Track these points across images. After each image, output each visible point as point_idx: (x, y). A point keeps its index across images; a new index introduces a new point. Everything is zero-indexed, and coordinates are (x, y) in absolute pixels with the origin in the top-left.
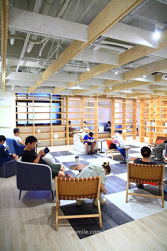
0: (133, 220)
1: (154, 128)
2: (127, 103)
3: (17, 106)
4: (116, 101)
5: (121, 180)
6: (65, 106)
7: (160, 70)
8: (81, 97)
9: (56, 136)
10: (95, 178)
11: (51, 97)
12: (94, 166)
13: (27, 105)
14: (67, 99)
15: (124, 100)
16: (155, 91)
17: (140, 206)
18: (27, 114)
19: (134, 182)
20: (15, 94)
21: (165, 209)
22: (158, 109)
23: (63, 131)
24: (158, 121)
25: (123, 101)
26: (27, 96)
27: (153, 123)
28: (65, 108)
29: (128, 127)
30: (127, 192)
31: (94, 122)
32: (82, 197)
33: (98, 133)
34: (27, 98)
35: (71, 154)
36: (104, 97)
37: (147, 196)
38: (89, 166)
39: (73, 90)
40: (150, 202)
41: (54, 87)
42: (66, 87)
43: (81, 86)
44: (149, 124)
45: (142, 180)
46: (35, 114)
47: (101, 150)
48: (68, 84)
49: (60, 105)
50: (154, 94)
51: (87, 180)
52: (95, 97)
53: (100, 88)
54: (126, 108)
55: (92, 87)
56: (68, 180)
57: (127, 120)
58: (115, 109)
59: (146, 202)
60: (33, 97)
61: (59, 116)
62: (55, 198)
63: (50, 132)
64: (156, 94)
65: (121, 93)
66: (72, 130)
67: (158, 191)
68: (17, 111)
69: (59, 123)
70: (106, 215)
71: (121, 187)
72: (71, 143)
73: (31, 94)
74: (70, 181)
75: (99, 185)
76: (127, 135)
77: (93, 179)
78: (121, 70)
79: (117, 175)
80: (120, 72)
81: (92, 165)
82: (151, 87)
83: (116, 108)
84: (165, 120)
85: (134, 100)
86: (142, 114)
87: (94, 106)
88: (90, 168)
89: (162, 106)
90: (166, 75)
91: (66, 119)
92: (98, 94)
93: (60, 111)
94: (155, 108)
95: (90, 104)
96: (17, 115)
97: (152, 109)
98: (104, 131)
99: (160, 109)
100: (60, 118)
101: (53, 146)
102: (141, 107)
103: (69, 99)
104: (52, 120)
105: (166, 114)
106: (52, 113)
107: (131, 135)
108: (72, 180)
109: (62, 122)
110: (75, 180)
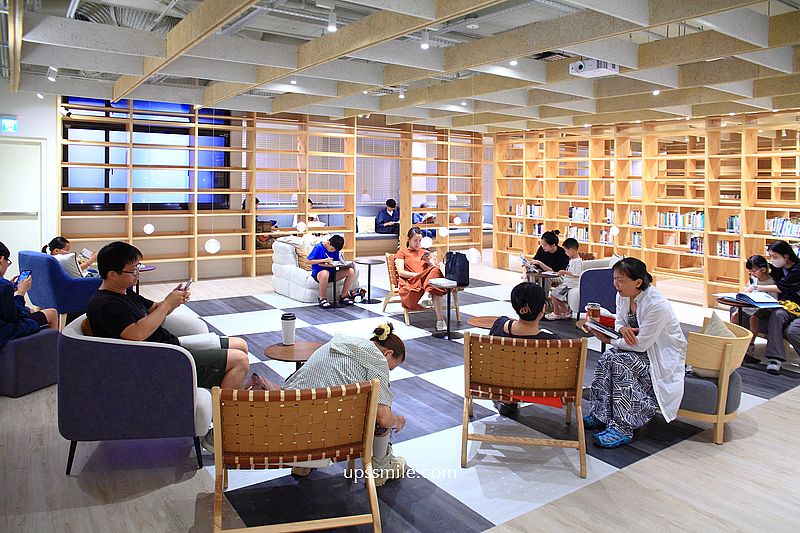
0: (489, 525)
1: (540, 225)
2: (452, 144)
3: (65, 142)
4: (415, 136)
5: (441, 390)
6: (244, 146)
7: (563, 44)
8: (300, 118)
9: (212, 246)
10: (359, 387)
11: (197, 115)
12: (350, 346)
13: (107, 139)
14: (250, 124)
15: (442, 134)
16: (544, 112)
17: (511, 478)
18: (107, 171)
19: (485, 397)
20: (59, 100)
21: (590, 480)
22: (551, 165)
23: (234, 231)
24: (551, 204)
25: (440, 139)
26: (108, 109)
27: (536, 209)
28: (244, 154)
29: (457, 221)
30: (465, 431)
31: (341, 204)
32: (310, 456)
33: (357, 239)
34: (107, 115)
35: (262, 307)
36: (378, 122)
37: (531, 442)
38: (331, 345)
39: (274, 97)
40: (542, 462)
41: (206, 83)
42: (252, 85)
43: (301, 82)
44: (523, 213)
45: (512, 391)
46: (137, 171)
47: (367, 294)
48: (257, 72)
49: (227, 144)
50: (538, 120)
51: (329, 396)
52: (349, 122)
53: (366, 92)
54: (449, 161)
55: (339, 86)
56: (259, 398)
57: (452, 197)
58: (414, 163)
59: (528, 461)
60: (131, 112)
61: (222, 180)
63: (190, 232)
64: (544, 120)
65: (433, 113)
66: (266, 227)
67: (565, 426)
68: (65, 158)
69: (221, 203)
70: (397, 515)
71: (442, 415)
72: (265, 270)
73: (123, 102)
74: (267, 400)
75: (373, 410)
76: (452, 245)
77: (351, 392)
78: (439, 37)
79: (426, 376)
80: (435, 44)
81: (340, 342)
82: (534, 96)
83: (417, 159)
84: (571, 201)
85: (476, 137)
86: (499, 181)
87: (343, 151)
88: (333, 352)
89: (561, 156)
90: (579, 63)
91: (246, 191)
92: (358, 112)
93: (227, 163)
94: (543, 163)
95: (336, 145)
96: (65, 171)
97: (531, 165)
98: (377, 231)
99: (558, 167)
100: (227, 185)
101: (199, 279)
102: (498, 157)
103: (258, 125)
104: (196, 193)
105: (573, 183)
106: (196, 170)
107: (466, 244)
108: (275, 398)
109: (231, 198)
110: (287, 398)
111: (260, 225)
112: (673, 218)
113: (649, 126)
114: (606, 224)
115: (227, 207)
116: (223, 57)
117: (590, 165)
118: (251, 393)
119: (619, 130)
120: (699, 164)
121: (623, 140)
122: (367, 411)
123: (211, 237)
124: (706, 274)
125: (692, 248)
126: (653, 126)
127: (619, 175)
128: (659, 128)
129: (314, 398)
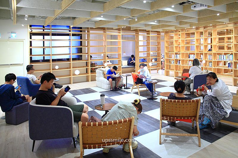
1: (179, 61)
2: (151, 35)
3: (31, 40)
4: (140, 33)
5: (151, 117)
6: (86, 39)
8: (103, 29)
9: (77, 72)
10: (127, 120)
11: (71, 29)
12: (124, 105)
13: (44, 39)
14: (88, 31)
15: (148, 32)
16: (181, 23)
18: (44, 49)
19: (166, 120)
20: (29, 26)
22: (183, 41)
23: (84, 67)
24: (183, 54)
25: (148, 34)
26: (44, 28)
27: (178, 56)
28: (86, 42)
29: (153, 61)
30: (161, 132)
31: (117, 56)
32: (111, 144)
33: (122, 68)
34: (44, 31)
35: (93, 92)
36: (128, 29)
38: (118, 105)
39: (96, 22)
41: (74, 18)
42: (89, 18)
43: (104, 16)
44: (174, 57)
45: (175, 118)
46: (53, 49)
47: (126, 86)
48: (90, 14)
49: (81, 38)
50: (179, 26)
51: (118, 123)
52: (119, 29)
53: (125, 19)
54: (150, 41)
55: (116, 17)
56: (95, 125)
57: (151, 53)
58: (139, 42)
60: (51, 29)
61: (80, 50)
62: (77, 146)
63: (70, 68)
64: (181, 26)
65: (146, 25)
66: (94, 65)
67: (192, 128)
68: (31, 45)
69: (79, 58)
71: (152, 126)
72: (93, 80)
73: (48, 26)
74: (97, 125)
76: (152, 68)
77: (125, 121)
80: (148, 1)
82: (178, 18)
83: (140, 41)
84: (189, 52)
85: (158, 32)
86: (166, 47)
87: (117, 39)
88: (119, 107)
89: (186, 38)
90: (195, 5)
91: (87, 53)
92: (122, 26)
93: (81, 45)
94: (180, 41)
95: (115, 37)
96: (31, 49)
97: (176, 41)
98: (128, 65)
99: (185, 41)
100: (81, 52)
101: (73, 83)
102: (166, 39)
103: (91, 32)
104: (72, 55)
105: (189, 47)
106: (71, 47)
107: (156, 68)
108: (100, 125)
109: (83, 56)
110: (104, 125)
111: (92, 65)
112: (222, 57)
113: (214, 26)
114: (201, 60)
115: (81, 59)
116: (80, 9)
117: (195, 40)
118: (92, 123)
119: (204, 28)
120: (229, 38)
121: (206, 31)
122: (130, 128)
123: (77, 69)
124: (233, 75)
125: (229, 66)
126: (215, 26)
127: (204, 43)
128: (217, 27)
129: (113, 124)
